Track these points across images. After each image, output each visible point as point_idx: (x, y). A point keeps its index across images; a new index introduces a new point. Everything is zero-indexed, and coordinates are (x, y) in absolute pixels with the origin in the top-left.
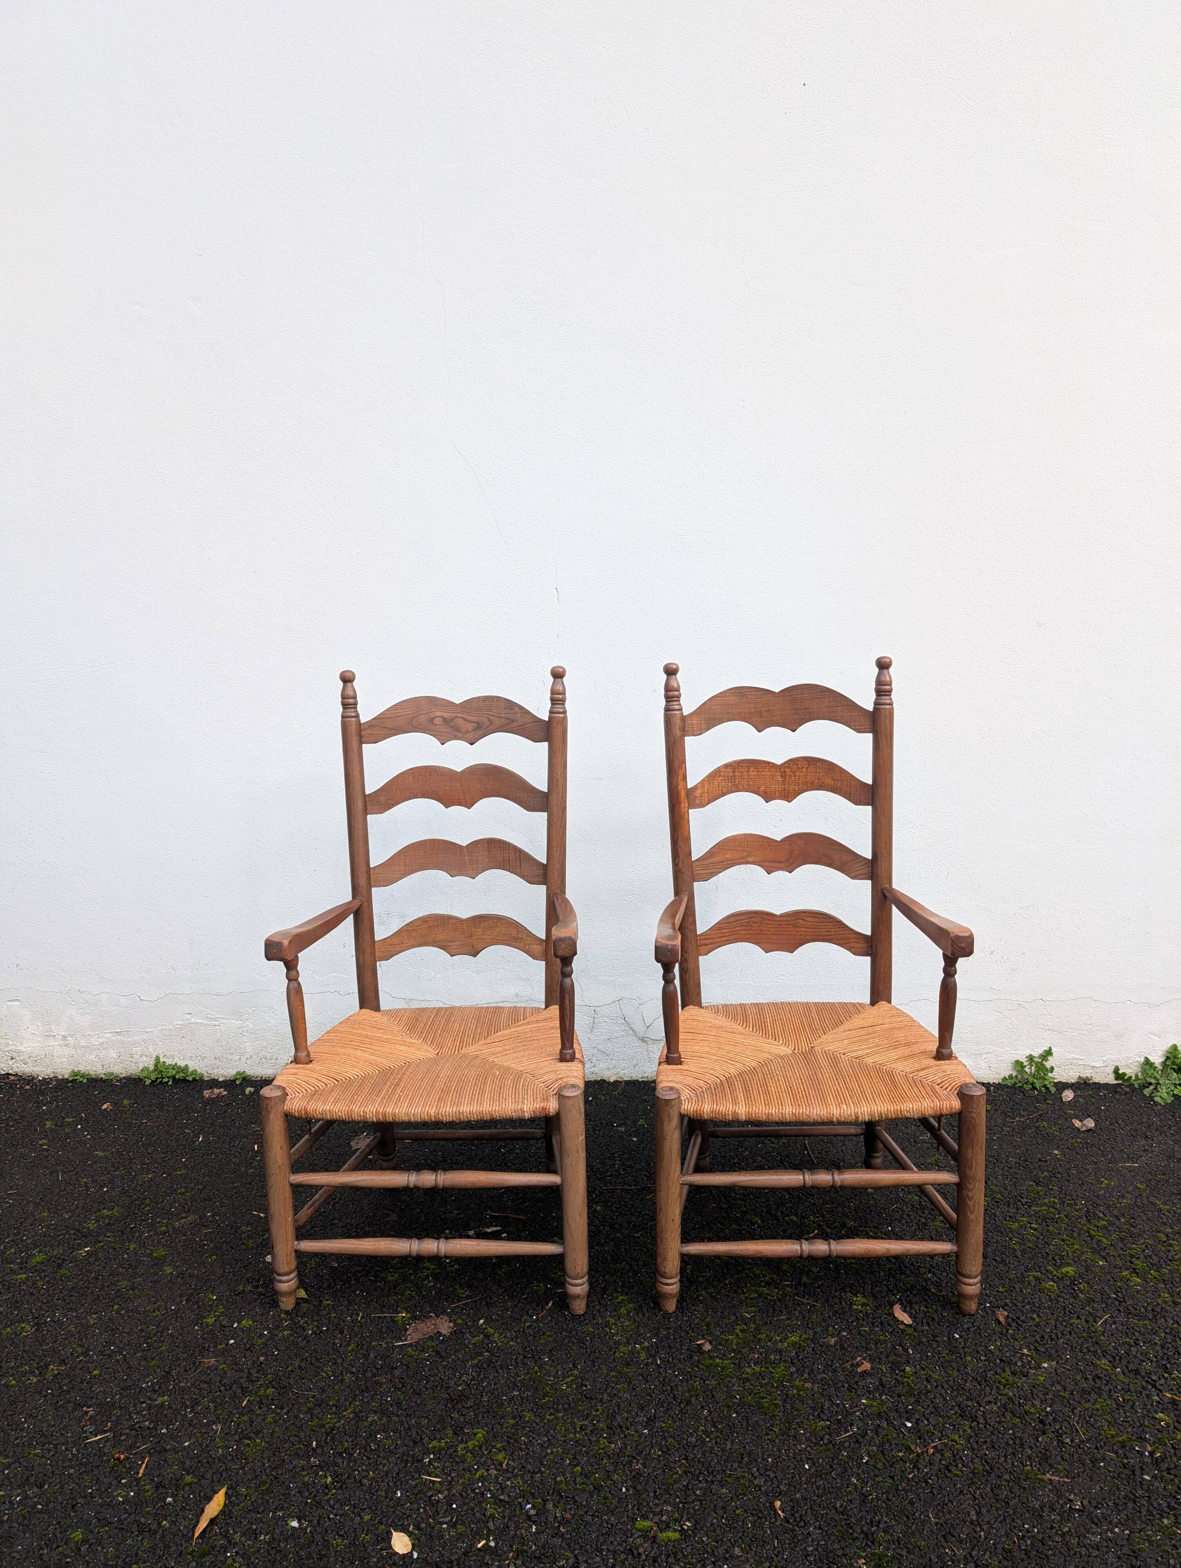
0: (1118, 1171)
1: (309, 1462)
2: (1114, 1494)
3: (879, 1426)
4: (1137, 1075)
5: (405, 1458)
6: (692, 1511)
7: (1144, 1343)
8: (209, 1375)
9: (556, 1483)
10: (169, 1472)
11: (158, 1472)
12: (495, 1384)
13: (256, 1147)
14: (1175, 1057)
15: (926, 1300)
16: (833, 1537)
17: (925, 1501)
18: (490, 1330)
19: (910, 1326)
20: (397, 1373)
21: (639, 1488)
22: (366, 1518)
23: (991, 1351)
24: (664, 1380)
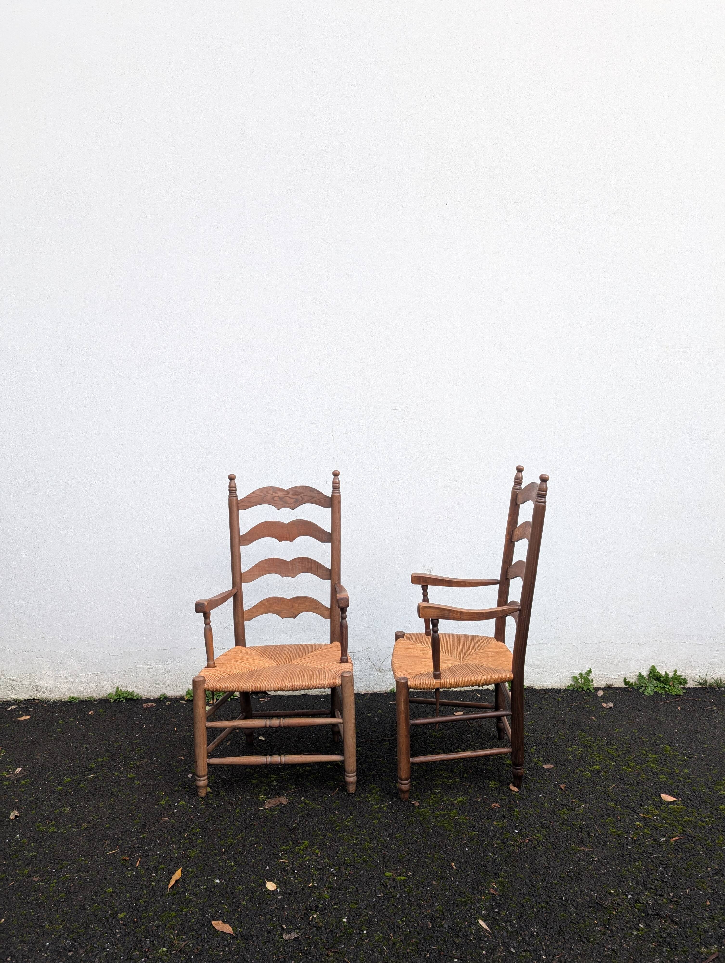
0: (624, 725)
1: (221, 857)
2: (613, 854)
3: (502, 832)
4: (635, 682)
5: (269, 854)
6: (412, 869)
7: (632, 795)
8: (166, 825)
9: (345, 860)
10: (151, 864)
11: (146, 864)
12: (312, 823)
13: (175, 729)
14: (654, 672)
15: (526, 782)
16: (479, 876)
17: (524, 860)
18: (307, 801)
19: (518, 792)
20: (262, 820)
21: (386, 861)
22: (253, 877)
23: (557, 801)
24: (396, 818)
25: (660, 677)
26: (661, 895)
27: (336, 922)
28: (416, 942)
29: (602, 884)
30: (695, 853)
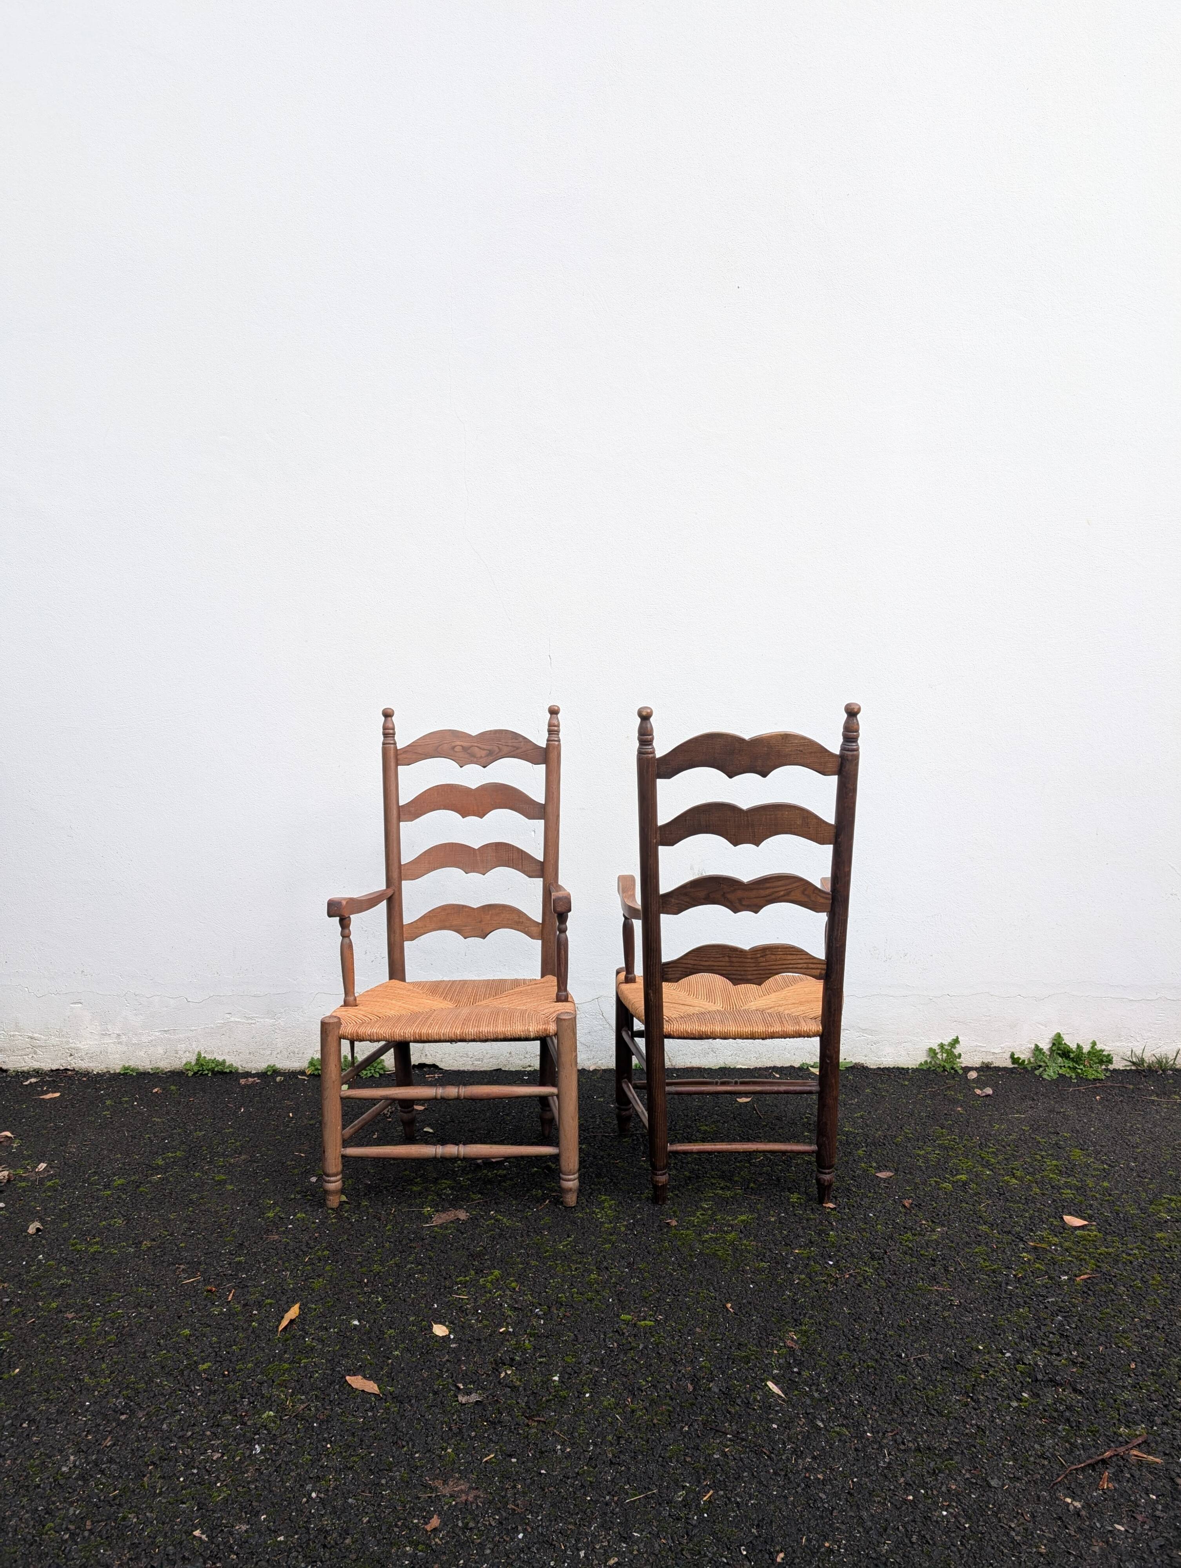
0: (1008, 1120)
1: (362, 1290)
2: (984, 1296)
3: (808, 1264)
4: (1029, 1060)
5: (439, 1287)
6: (663, 1311)
7: (1017, 1217)
8: (275, 1245)
9: (558, 1297)
10: (252, 1298)
11: (243, 1298)
12: (506, 1247)
13: (291, 1115)
14: (1060, 1043)
15: (848, 1195)
16: (770, 1322)
17: (841, 1302)
18: (499, 1217)
19: (835, 1210)
20: (426, 1241)
21: (622, 1299)
22: (411, 1319)
23: (897, 1223)
24: (640, 1242)
25: (1069, 1052)
26: (1058, 1355)
27: (542, 1381)
28: (668, 1411)
29: (965, 1337)
30: (1114, 1297)
